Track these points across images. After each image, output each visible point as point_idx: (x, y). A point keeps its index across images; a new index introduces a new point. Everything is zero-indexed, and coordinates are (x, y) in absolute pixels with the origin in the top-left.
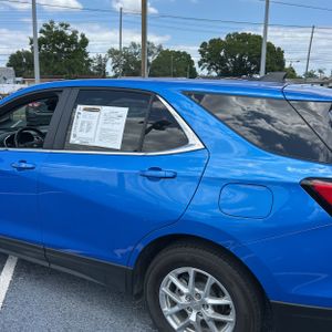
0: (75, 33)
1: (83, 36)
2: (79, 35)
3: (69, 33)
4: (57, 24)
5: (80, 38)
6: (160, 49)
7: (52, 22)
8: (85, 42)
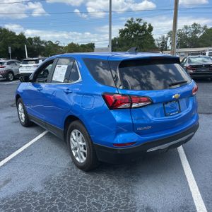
0: (145, 24)
1: (150, 25)
2: (147, 25)
3: (141, 24)
4: (135, 20)
5: (148, 27)
6: (205, 28)
7: (132, 19)
8: (151, 29)
